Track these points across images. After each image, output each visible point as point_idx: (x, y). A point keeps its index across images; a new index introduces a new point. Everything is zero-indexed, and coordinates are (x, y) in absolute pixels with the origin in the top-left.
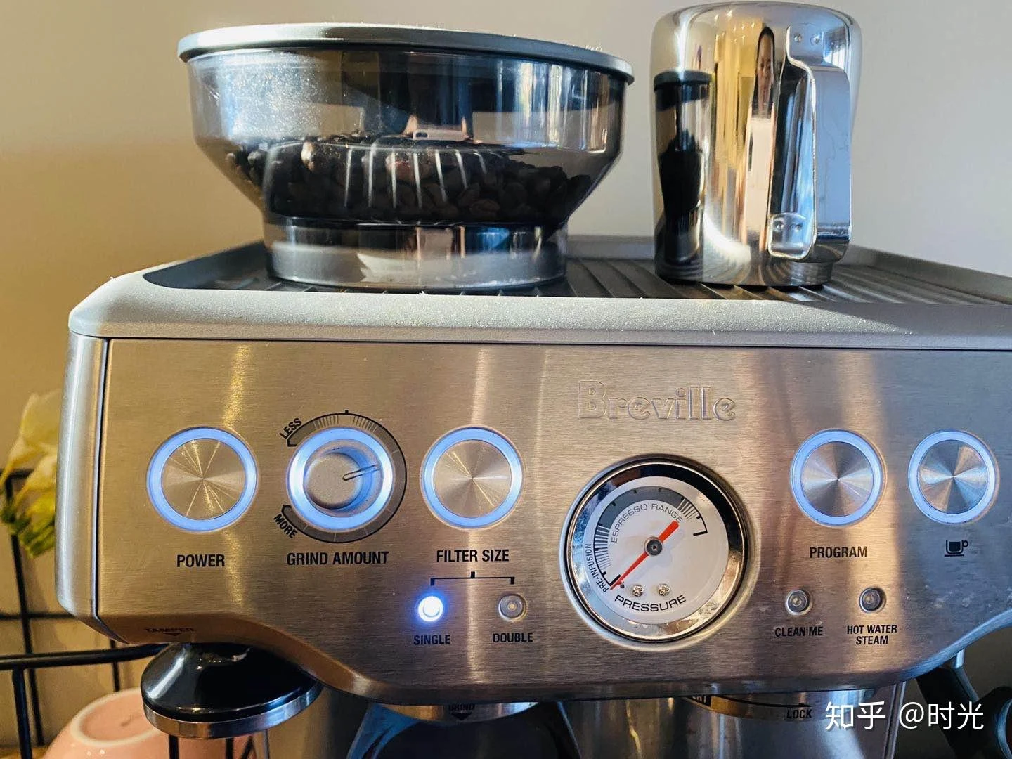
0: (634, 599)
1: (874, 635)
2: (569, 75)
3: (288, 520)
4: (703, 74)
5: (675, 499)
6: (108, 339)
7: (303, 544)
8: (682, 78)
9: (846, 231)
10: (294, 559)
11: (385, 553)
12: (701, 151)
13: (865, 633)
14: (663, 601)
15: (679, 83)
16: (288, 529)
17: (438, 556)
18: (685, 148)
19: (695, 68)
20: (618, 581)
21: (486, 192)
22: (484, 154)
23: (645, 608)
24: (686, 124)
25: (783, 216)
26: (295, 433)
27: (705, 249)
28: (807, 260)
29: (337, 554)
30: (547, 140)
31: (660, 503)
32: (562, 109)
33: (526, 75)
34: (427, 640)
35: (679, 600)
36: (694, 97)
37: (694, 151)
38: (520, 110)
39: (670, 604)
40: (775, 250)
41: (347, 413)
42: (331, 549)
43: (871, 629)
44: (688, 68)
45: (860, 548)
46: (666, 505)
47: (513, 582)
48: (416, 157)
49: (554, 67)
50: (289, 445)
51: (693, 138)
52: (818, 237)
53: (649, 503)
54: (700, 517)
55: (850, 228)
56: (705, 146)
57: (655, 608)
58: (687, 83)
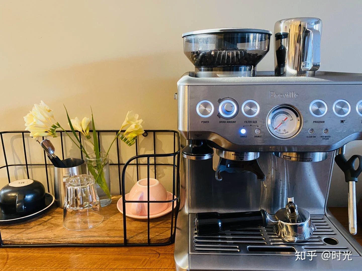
0: (279, 132)
1: (326, 138)
2: (260, 35)
3: (219, 116)
4: (287, 33)
5: (287, 114)
6: (188, 86)
7: (222, 120)
8: (282, 34)
9: (319, 64)
10: (221, 122)
11: (236, 121)
12: (286, 49)
13: (324, 137)
14: (284, 132)
15: (281, 35)
16: (219, 117)
17: (245, 122)
18: (282, 49)
19: (285, 32)
20: (276, 129)
21: (246, 59)
22: (244, 51)
23: (281, 134)
24: (283, 43)
25: (304, 62)
26: (220, 101)
27: (287, 71)
28: (310, 70)
29: (227, 121)
30: (255, 48)
31: (284, 114)
32: (258, 41)
33: (251, 36)
34: (243, 137)
35: (287, 132)
36: (285, 38)
37: (285, 49)
38: (251, 42)
39: (286, 133)
40: (303, 69)
41: (228, 97)
42: (226, 121)
43: (325, 137)
44: (283, 32)
45: (323, 121)
46: (285, 115)
47: (258, 127)
48: (235, 52)
49: (257, 34)
50: (219, 103)
51: (284, 46)
52: (313, 65)
53: (282, 114)
54: (291, 117)
55: (320, 63)
56: (287, 48)
57: (283, 134)
58: (283, 35)
